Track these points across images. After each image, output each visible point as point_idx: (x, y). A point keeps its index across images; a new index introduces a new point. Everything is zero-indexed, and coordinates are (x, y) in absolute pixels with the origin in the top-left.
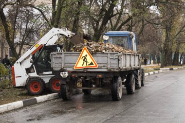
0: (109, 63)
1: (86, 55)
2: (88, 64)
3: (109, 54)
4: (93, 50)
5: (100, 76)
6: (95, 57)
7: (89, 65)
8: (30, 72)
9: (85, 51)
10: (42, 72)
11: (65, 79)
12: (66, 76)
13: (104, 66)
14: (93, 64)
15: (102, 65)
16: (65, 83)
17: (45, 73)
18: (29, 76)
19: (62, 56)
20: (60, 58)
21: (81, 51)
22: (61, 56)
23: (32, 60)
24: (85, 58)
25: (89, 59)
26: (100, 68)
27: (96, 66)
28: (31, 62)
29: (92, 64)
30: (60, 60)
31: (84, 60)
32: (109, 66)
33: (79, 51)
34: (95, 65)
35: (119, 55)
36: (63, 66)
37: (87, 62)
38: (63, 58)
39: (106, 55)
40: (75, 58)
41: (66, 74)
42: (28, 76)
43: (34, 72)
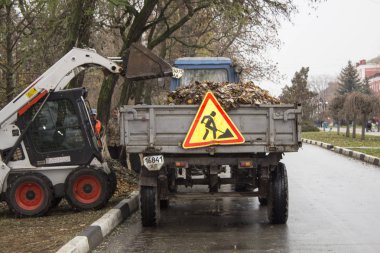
0: (272, 131)
1: (214, 114)
2: (218, 134)
3: (271, 110)
4: (232, 101)
5: (248, 164)
6: (237, 118)
7: (220, 137)
8: (12, 160)
9: (210, 101)
10: (44, 159)
11: (155, 174)
12: (159, 167)
13: (259, 139)
14: (231, 136)
15: (254, 137)
16: (155, 185)
17: (51, 160)
18: (12, 170)
19: (150, 115)
20: (144, 120)
21: (199, 101)
22: (147, 116)
23: (16, 128)
24: (211, 121)
25: (221, 124)
26: (250, 143)
27: (240, 139)
28: (15, 133)
29: (227, 134)
30: (143, 127)
31: (208, 125)
32: (272, 139)
33: (194, 103)
34: (236, 137)
35: (296, 111)
36: (152, 141)
37: (215, 130)
38: (152, 122)
39: (264, 112)
40: (183, 120)
41: (160, 162)
42: (8, 170)
43: (23, 158)
